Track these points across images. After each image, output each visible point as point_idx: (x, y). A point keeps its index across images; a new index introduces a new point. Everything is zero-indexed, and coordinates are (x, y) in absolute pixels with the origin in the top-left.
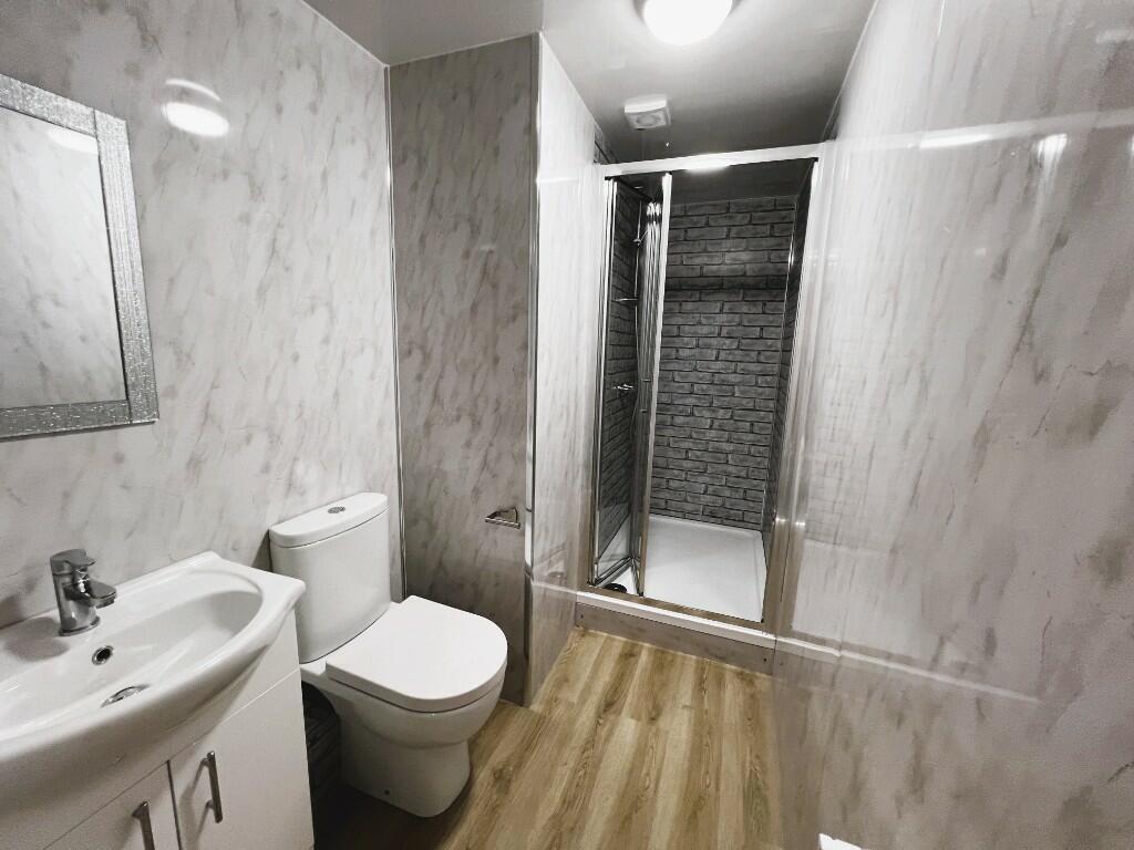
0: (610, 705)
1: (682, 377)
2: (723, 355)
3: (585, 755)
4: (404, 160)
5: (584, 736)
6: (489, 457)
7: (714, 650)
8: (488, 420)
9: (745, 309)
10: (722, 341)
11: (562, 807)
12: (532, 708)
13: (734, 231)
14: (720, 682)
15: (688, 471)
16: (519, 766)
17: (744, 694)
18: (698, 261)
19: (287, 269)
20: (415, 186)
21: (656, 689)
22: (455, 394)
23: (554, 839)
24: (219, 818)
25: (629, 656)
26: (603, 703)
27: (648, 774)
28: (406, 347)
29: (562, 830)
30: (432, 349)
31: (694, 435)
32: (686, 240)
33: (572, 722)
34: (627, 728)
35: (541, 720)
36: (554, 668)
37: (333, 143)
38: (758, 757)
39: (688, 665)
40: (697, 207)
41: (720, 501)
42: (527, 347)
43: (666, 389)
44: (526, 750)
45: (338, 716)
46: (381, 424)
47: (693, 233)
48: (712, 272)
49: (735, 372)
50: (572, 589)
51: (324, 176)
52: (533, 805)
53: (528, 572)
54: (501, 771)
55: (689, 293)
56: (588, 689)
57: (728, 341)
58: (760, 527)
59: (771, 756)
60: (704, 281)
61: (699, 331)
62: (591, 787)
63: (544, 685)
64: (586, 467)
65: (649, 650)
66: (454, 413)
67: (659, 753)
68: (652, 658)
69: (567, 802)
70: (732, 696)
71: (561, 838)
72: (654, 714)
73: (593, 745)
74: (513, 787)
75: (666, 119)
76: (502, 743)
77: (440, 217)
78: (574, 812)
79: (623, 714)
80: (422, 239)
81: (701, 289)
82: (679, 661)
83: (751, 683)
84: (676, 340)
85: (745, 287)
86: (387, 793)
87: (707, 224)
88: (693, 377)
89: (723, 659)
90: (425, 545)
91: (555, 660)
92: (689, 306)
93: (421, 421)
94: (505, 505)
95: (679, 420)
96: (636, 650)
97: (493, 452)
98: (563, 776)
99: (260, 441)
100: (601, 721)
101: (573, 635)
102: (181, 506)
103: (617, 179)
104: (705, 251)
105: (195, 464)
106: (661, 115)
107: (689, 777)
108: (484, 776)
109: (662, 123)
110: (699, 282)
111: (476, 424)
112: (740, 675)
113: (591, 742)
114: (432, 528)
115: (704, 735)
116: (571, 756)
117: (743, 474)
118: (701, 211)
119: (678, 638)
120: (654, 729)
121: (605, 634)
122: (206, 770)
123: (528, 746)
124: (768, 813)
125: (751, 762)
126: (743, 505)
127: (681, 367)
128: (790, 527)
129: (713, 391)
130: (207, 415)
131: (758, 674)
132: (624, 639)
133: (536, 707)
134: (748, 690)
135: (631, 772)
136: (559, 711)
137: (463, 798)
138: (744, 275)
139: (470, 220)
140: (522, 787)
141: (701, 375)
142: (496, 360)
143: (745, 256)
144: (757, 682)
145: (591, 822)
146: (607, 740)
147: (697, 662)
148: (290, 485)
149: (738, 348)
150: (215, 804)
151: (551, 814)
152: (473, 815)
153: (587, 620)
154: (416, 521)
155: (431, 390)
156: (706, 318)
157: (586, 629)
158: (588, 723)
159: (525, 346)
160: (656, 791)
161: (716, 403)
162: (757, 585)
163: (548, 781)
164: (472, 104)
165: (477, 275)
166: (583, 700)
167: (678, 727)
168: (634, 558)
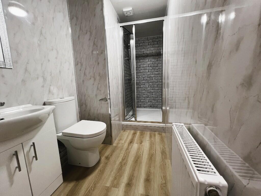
0: (131, 142)
1: (141, 77)
2: (150, 71)
3: (127, 151)
4: (73, 18)
5: (126, 148)
6: (98, 87)
7: (153, 130)
8: (98, 78)
9: (153, 60)
10: (149, 68)
11: (122, 161)
12: (113, 145)
13: (149, 43)
14: (155, 135)
15: (144, 97)
16: (111, 155)
17: (160, 136)
18: (142, 50)
19: (45, 38)
20: (76, 25)
21: (141, 138)
22: (90, 73)
23: (121, 166)
24: (37, 159)
25: (134, 134)
26: (130, 142)
27: (141, 152)
28: (77, 63)
29: (122, 164)
30: (83, 63)
31: (145, 89)
32: (139, 46)
33: (123, 146)
34: (135, 146)
35: (116, 147)
36: (118, 137)
37: (55, 11)
38: (163, 146)
39: (148, 134)
40: (141, 39)
41: (152, 103)
42: (105, 60)
43: (138, 80)
44: (113, 152)
45: (66, 147)
46: (72, 81)
47: (141, 44)
48: (146, 53)
49: (152, 74)
50: (121, 121)
51: (53, 18)
52: (115, 162)
53: (110, 115)
54: (107, 157)
55: (141, 58)
56: (126, 140)
57: (150, 68)
58: (161, 108)
59: (166, 146)
60: (145, 55)
61: (144, 66)
62: (128, 156)
63: (116, 141)
64: (122, 93)
65: (139, 132)
66: (90, 77)
67: (143, 149)
68: (140, 133)
69: (123, 160)
70: (157, 137)
71: (122, 166)
72: (141, 142)
73: (128, 150)
74: (110, 159)
75: (132, 14)
76: (107, 152)
77: (83, 31)
78: (125, 161)
79: (134, 143)
80: (79, 37)
81: (144, 57)
82: (146, 133)
83: (161, 135)
84: (139, 68)
85: (153, 55)
86: (80, 164)
87: (144, 42)
88: (144, 76)
89: (155, 131)
90: (85, 111)
91: (118, 136)
92: (141, 61)
93: (81, 80)
94: (103, 98)
95: (142, 86)
96: (136, 132)
97: (99, 85)
98: (122, 156)
99: (41, 80)
100: (129, 145)
101: (122, 132)
102: (21, 91)
103: (123, 27)
104: (144, 48)
105: (24, 81)
106: (131, 12)
107: (149, 151)
108: (103, 159)
109: (131, 14)
110: (143, 55)
111: (95, 80)
112: (159, 134)
113: (127, 149)
114: (86, 106)
115: (152, 145)
116: (123, 152)
117: (156, 97)
118: (143, 39)
119: (145, 129)
120: (141, 145)
121: (129, 131)
122: (32, 147)
123: (113, 151)
124: (166, 155)
125: (162, 148)
126: (157, 103)
127: (141, 74)
128: (166, 109)
129: (148, 79)
130: (26, 70)
131: (163, 133)
132: (133, 131)
133: (114, 145)
134: (161, 136)
135: (137, 153)
136: (120, 145)
137: (98, 163)
138: (153, 53)
139: (90, 31)
140: (112, 159)
141: (145, 76)
142: (98, 64)
143: (152, 49)
144: (162, 135)
145: (128, 162)
146: (131, 148)
147: (150, 133)
148: (50, 91)
149: (153, 69)
150: (36, 157)
151: (120, 162)
152: (101, 165)
153: (125, 128)
154: (82, 105)
155: (84, 72)
156: (145, 63)
157: (125, 130)
158: (127, 146)
159: (105, 59)
160: (142, 155)
161: (149, 82)
162: (161, 116)
163: (118, 157)
164: (88, 4)
165: (92, 44)
166: (125, 142)
167: (146, 144)
168: (134, 115)
